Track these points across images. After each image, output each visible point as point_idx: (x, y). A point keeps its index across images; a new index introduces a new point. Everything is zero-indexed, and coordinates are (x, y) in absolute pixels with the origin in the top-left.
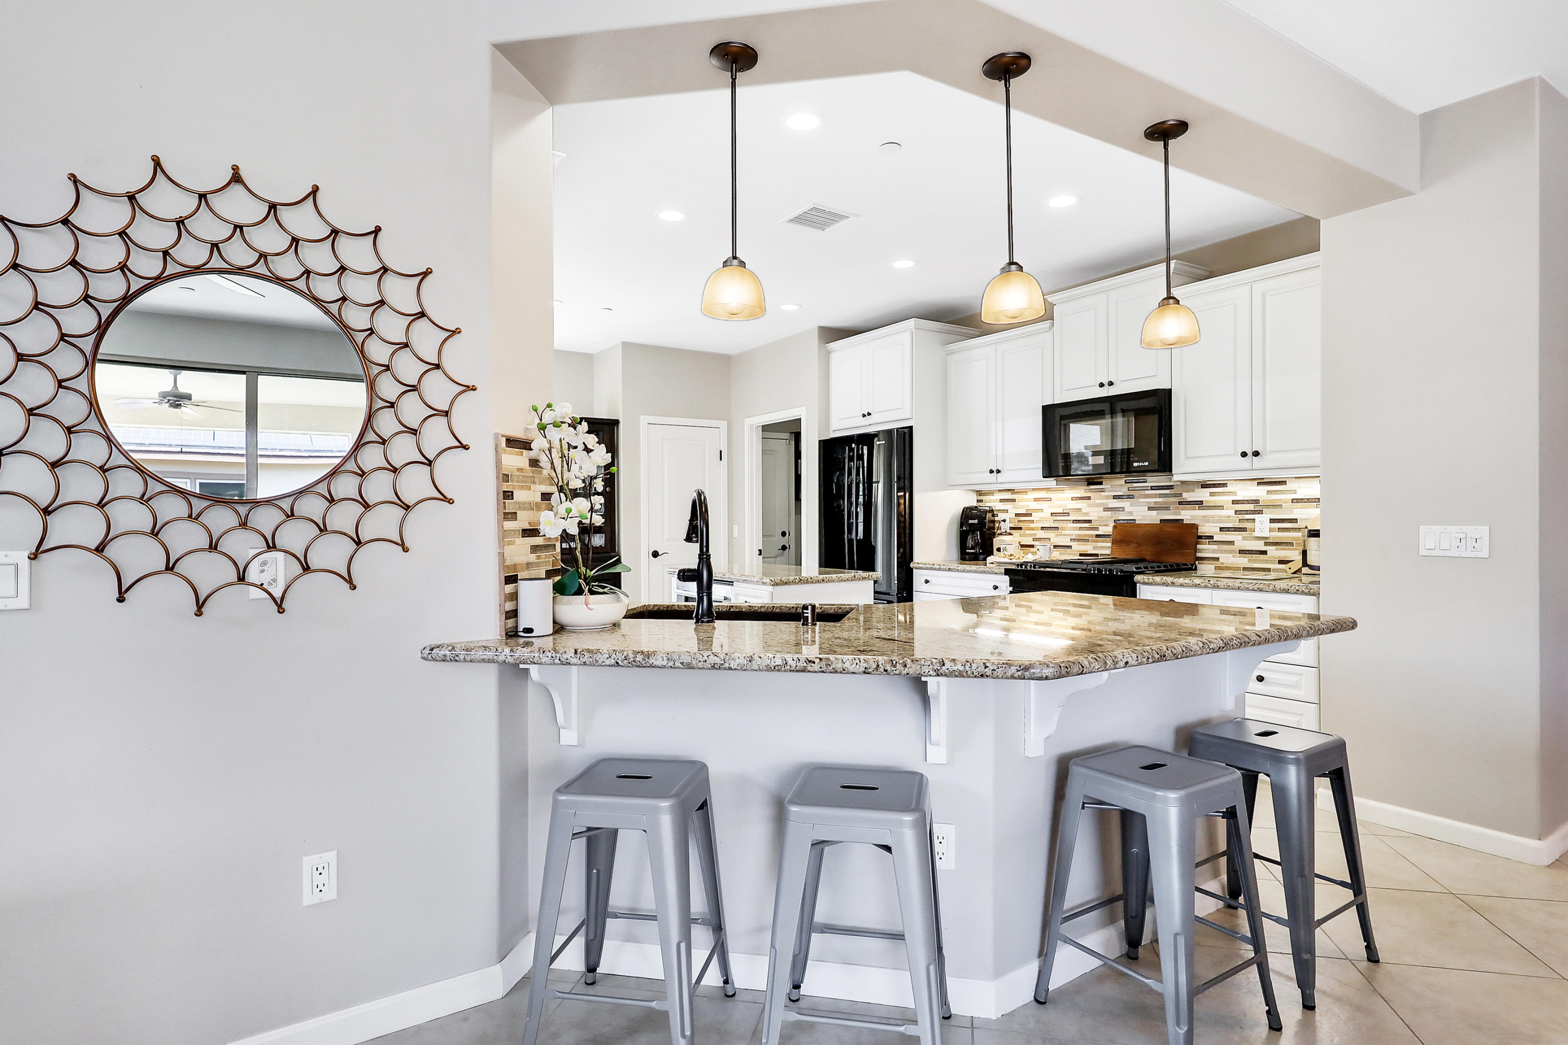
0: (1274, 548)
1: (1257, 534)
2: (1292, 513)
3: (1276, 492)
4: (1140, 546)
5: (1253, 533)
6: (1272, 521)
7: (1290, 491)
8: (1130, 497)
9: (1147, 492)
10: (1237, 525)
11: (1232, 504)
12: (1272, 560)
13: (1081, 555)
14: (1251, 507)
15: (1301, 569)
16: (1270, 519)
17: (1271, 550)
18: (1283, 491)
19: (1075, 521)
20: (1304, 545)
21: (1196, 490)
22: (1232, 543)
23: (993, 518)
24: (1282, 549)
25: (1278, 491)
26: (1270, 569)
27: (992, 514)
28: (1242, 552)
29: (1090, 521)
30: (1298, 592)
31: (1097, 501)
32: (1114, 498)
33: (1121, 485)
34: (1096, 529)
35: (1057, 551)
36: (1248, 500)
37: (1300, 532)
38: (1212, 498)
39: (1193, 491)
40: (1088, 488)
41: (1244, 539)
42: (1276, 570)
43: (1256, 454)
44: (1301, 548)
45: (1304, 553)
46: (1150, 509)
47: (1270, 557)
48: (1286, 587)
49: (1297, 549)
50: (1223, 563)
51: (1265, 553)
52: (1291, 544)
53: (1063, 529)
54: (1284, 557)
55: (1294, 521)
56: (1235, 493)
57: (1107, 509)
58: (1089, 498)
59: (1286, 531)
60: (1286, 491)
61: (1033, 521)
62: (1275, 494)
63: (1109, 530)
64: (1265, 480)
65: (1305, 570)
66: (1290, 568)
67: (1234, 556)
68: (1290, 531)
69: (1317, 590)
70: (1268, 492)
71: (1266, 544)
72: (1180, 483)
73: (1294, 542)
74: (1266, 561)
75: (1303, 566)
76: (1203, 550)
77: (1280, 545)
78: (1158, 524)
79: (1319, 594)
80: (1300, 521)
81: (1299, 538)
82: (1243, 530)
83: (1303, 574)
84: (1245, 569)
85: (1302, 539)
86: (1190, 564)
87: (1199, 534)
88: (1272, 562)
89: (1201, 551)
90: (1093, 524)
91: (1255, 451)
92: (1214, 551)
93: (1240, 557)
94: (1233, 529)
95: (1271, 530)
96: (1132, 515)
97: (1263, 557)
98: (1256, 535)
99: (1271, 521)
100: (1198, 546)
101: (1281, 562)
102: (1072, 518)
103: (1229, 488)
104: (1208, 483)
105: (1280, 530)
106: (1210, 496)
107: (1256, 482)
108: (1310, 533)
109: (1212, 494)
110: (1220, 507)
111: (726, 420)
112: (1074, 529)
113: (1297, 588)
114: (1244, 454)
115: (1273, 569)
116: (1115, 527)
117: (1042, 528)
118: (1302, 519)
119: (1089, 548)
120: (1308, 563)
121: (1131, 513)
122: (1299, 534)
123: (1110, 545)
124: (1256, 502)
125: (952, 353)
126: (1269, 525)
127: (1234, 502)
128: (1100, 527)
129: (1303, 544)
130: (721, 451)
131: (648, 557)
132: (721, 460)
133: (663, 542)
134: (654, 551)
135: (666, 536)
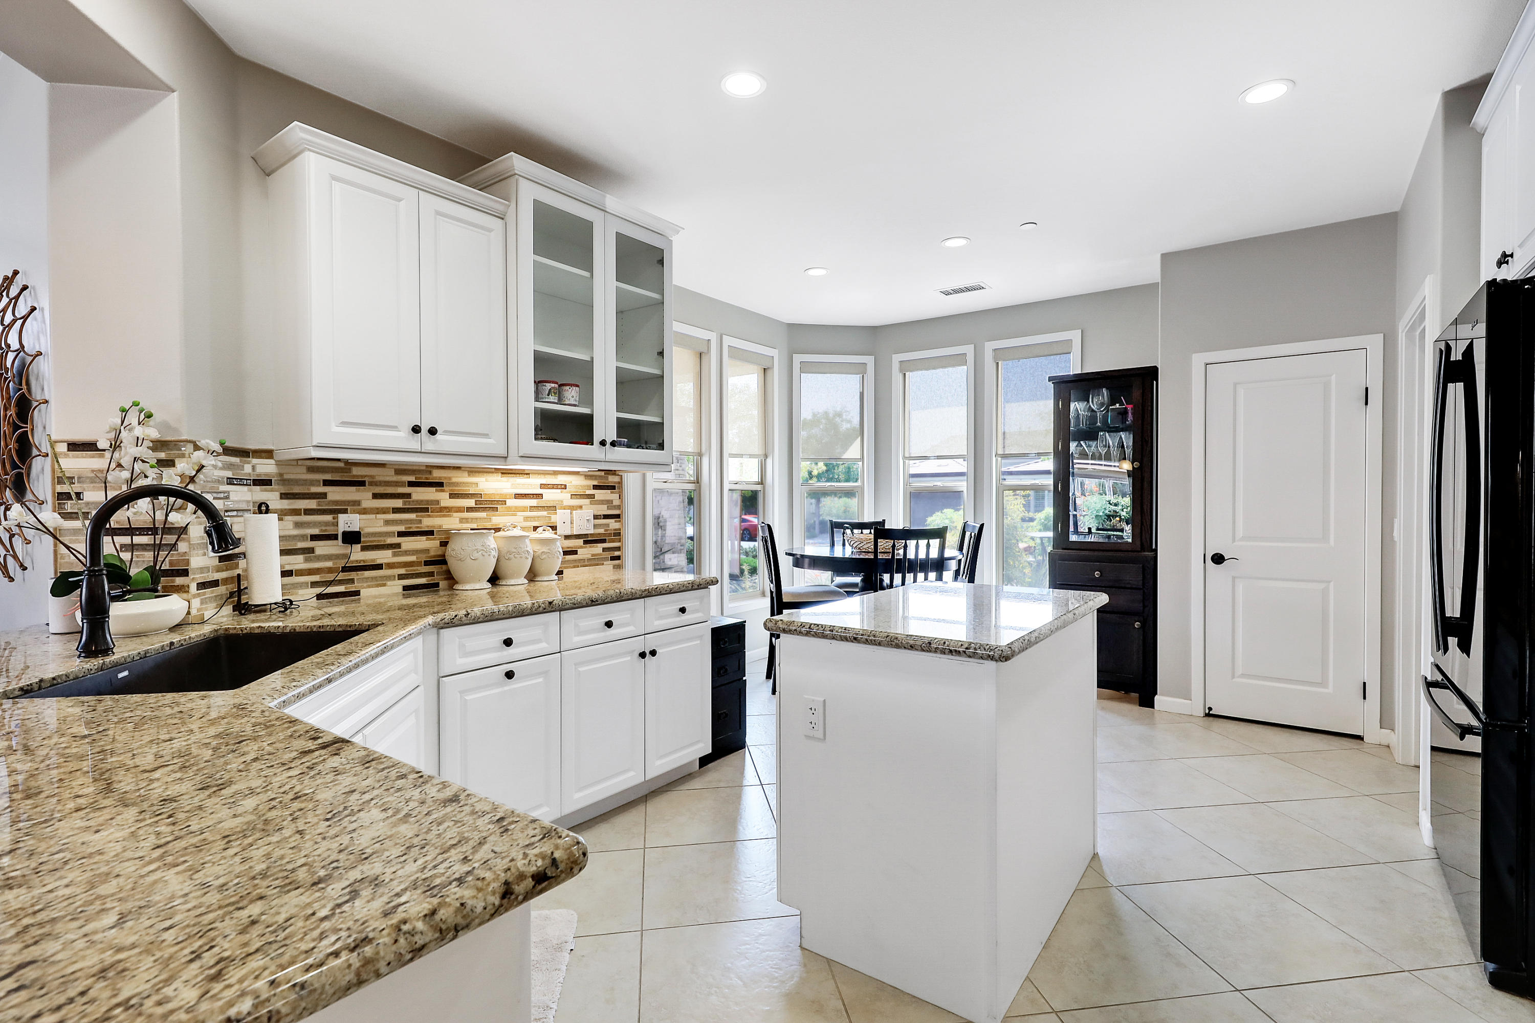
111: (1381, 333)
130: (1367, 389)
131: (1205, 562)
132: (1366, 403)
133: (1234, 540)
134: (1216, 554)
135: (1240, 533)
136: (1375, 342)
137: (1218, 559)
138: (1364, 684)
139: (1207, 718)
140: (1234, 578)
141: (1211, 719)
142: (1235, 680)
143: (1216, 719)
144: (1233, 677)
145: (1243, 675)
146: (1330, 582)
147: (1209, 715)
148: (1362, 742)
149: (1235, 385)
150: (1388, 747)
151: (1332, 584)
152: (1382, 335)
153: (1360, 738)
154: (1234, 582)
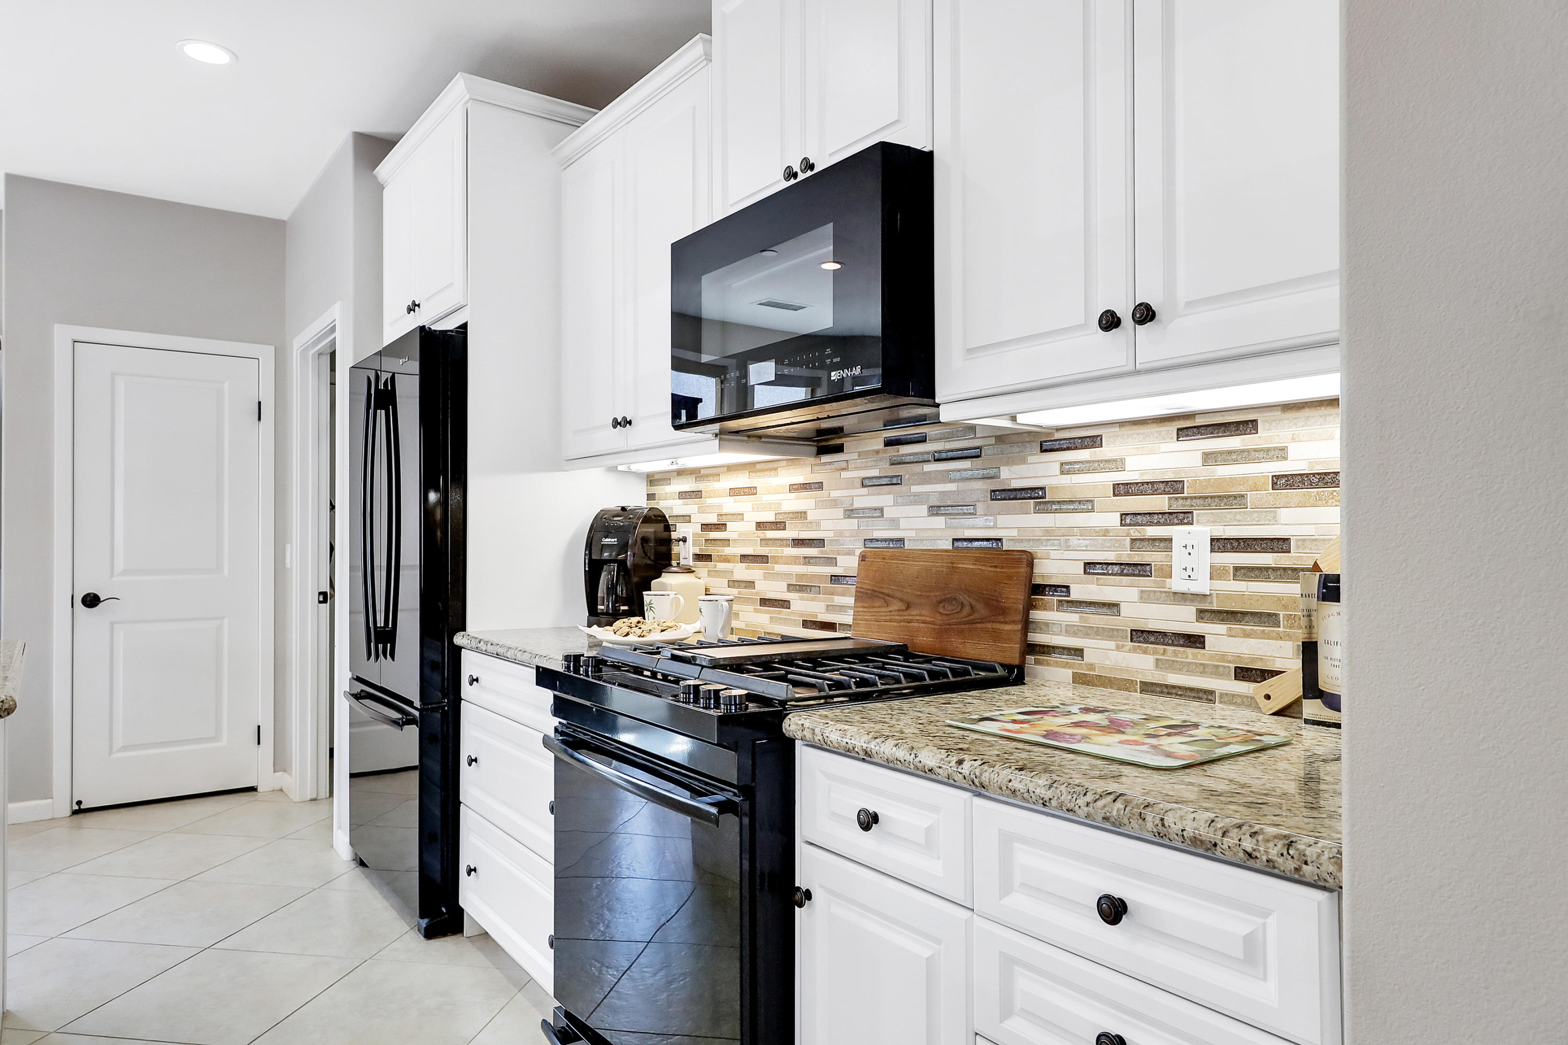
0: (1221, 628)
1: (1177, 584)
2: (1275, 520)
3: (1229, 457)
4: (908, 608)
5: (1168, 580)
6: (1219, 544)
7: (1268, 454)
8: (894, 481)
9: (928, 467)
10: (1127, 556)
11: (1115, 495)
12: (1217, 666)
13: (806, 624)
14: (1160, 503)
15: (1297, 703)
16: (1212, 540)
17: (1213, 631)
18: (1248, 451)
19: (799, 543)
20: (1310, 627)
21: (1031, 459)
22: (1112, 607)
23: (667, 533)
24: (1247, 635)
25: (1234, 452)
26: (1212, 692)
27: (665, 526)
28: (1141, 636)
29: (820, 543)
30: (1251, 863)
31: (835, 494)
32: (863, 486)
33: (877, 452)
34: (832, 561)
35: (766, 612)
36: (1152, 483)
37: (1296, 579)
38: (1066, 480)
39: (1023, 461)
40: (817, 461)
41: (1145, 597)
42: (1231, 699)
43: (1145, 314)
44: (1300, 635)
45: (1310, 651)
46: (935, 510)
47: (1211, 657)
48: (1207, 834)
49: (1289, 637)
50: (1091, 666)
51: (1195, 641)
52: (1269, 619)
53: (777, 559)
54: (1253, 660)
55: (1280, 544)
56: (1117, 464)
57: (850, 513)
58: (820, 486)
59: (1256, 579)
60: (1255, 450)
61: (726, 542)
62: (1226, 463)
63: (848, 564)
64: (1199, 421)
65: (1313, 708)
66: (1268, 697)
67: (1118, 648)
68: (1267, 579)
69: (1331, 868)
70: (1209, 458)
71: (1202, 614)
72: (993, 441)
73: (1281, 613)
74: (1203, 670)
75: (1305, 696)
76: (1047, 625)
77: (1239, 621)
78: (947, 551)
79: (1341, 887)
80: (1298, 547)
81: (1294, 600)
82: (1140, 569)
83: (1307, 721)
84: (1148, 688)
85: (1302, 604)
86: (1003, 666)
87: (1038, 581)
88: (1216, 672)
89: (1046, 627)
90: (828, 551)
91: (1141, 305)
92: (1070, 630)
93: (1134, 650)
94: (1116, 568)
95: (1216, 573)
96: (897, 528)
97: (1195, 656)
98: (1175, 588)
99: (1216, 545)
100: (1036, 615)
101: (1243, 673)
102: (790, 533)
103: (1106, 451)
104: (1058, 436)
105: (1241, 572)
106: (1062, 473)
107: (1173, 428)
108: (1325, 586)
109: (1066, 469)
110: (1084, 505)
111: (272, 345)
112: (795, 560)
113: (1248, 844)
114: (1110, 322)
115: (1221, 695)
116: (863, 558)
117: (744, 558)
118: (1303, 541)
119: (818, 609)
120: (1322, 686)
121: (895, 523)
122: (1293, 589)
123: (851, 601)
124: (1173, 487)
125: (568, 163)
126: (1205, 558)
127: (1121, 489)
128: (839, 558)
129: (1304, 622)
130: (260, 403)
131: (72, 606)
132: (259, 419)
133: (112, 575)
134: (88, 595)
135: (120, 565)
136: (266, 353)
137: (91, 601)
138: (259, 727)
139: (75, 816)
140: (112, 624)
141: (81, 816)
142: (114, 756)
143: (88, 814)
144: (111, 753)
145: (125, 748)
146: (223, 618)
147: (80, 811)
148: (256, 793)
149: (113, 375)
150: (281, 790)
151: (226, 620)
152: (274, 347)
153: (253, 789)
154: (112, 629)
